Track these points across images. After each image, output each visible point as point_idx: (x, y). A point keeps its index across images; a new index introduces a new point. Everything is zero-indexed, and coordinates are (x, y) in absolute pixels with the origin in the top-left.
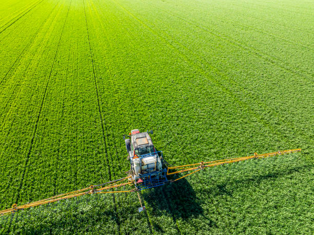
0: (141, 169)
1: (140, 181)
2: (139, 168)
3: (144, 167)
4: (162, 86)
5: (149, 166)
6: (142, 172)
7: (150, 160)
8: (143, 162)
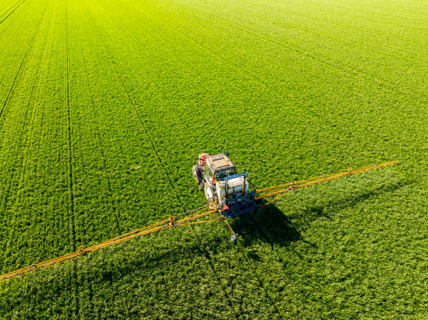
0: (226, 193)
1: (226, 207)
2: (224, 193)
3: (230, 191)
4: (195, 81)
5: (236, 189)
6: (227, 196)
7: (236, 182)
8: (228, 186)
